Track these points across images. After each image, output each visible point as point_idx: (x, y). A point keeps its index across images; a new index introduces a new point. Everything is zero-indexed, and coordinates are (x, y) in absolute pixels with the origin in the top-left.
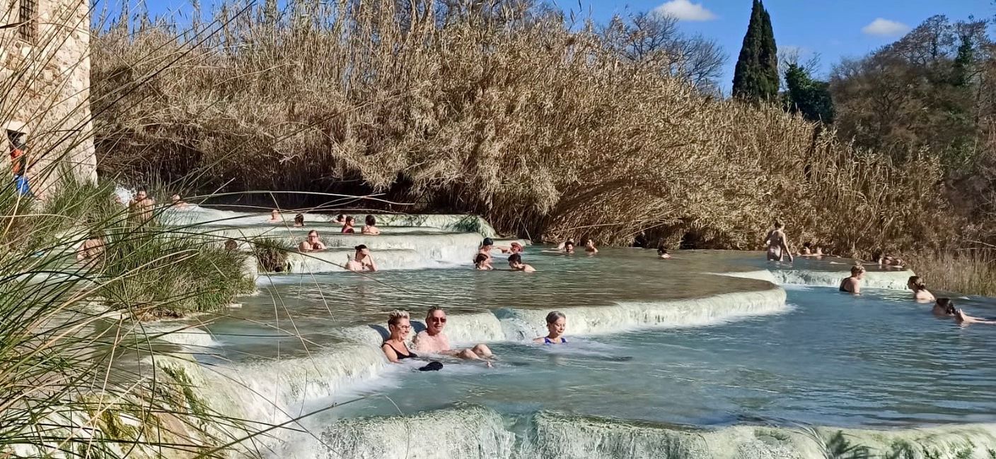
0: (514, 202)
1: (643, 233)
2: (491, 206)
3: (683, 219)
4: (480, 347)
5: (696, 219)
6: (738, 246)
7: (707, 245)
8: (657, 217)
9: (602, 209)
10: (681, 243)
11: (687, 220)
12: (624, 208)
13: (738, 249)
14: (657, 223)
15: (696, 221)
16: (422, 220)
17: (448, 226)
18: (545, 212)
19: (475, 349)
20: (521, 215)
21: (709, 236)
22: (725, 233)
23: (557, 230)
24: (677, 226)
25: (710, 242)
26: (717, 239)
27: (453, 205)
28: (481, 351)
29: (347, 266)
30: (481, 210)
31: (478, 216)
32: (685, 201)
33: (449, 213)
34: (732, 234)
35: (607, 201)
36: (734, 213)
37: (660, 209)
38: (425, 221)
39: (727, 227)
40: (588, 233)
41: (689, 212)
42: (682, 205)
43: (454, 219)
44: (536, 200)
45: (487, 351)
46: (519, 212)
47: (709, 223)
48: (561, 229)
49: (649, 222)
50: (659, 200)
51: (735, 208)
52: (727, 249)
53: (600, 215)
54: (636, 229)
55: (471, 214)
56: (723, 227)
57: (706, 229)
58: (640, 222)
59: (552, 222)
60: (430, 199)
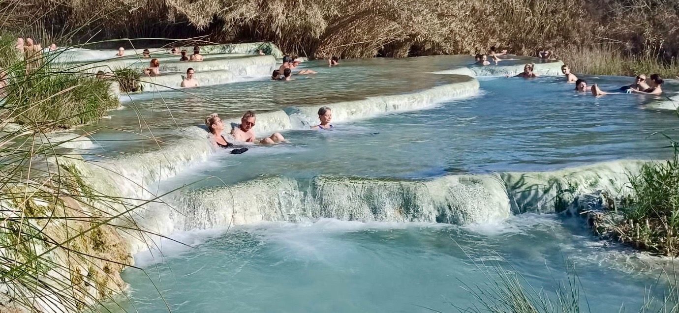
0: (295, 31)
1: (383, 48)
2: (280, 35)
3: (410, 35)
4: (275, 135)
5: (419, 34)
6: (447, 52)
7: (427, 53)
8: (392, 35)
9: (355, 32)
10: (409, 53)
11: (413, 36)
12: (370, 30)
13: (447, 54)
14: (392, 40)
15: (419, 36)
16: (232, 49)
17: (250, 52)
18: (318, 37)
19: (272, 137)
20: (300, 40)
21: (428, 46)
22: (438, 43)
23: (324, 49)
24: (406, 40)
25: (429, 50)
26: (433, 48)
27: (253, 36)
28: (277, 137)
29: (182, 85)
30: (273, 38)
31: (271, 43)
32: (411, 22)
33: (250, 42)
34: (443, 44)
35: (358, 26)
36: (444, 29)
37: (394, 30)
38: (234, 49)
39: (440, 39)
40: (346, 50)
41: (413, 30)
42: (409, 26)
43: (253, 46)
44: (310, 29)
45: (281, 138)
46: (298, 37)
47: (427, 37)
48: (327, 48)
49: (387, 39)
50: (394, 23)
51: (445, 26)
52: (439, 54)
53: (353, 36)
54: (378, 45)
55: (266, 42)
56: (437, 39)
57: (425, 42)
58: (380, 40)
59: (321, 44)
60: (237, 32)
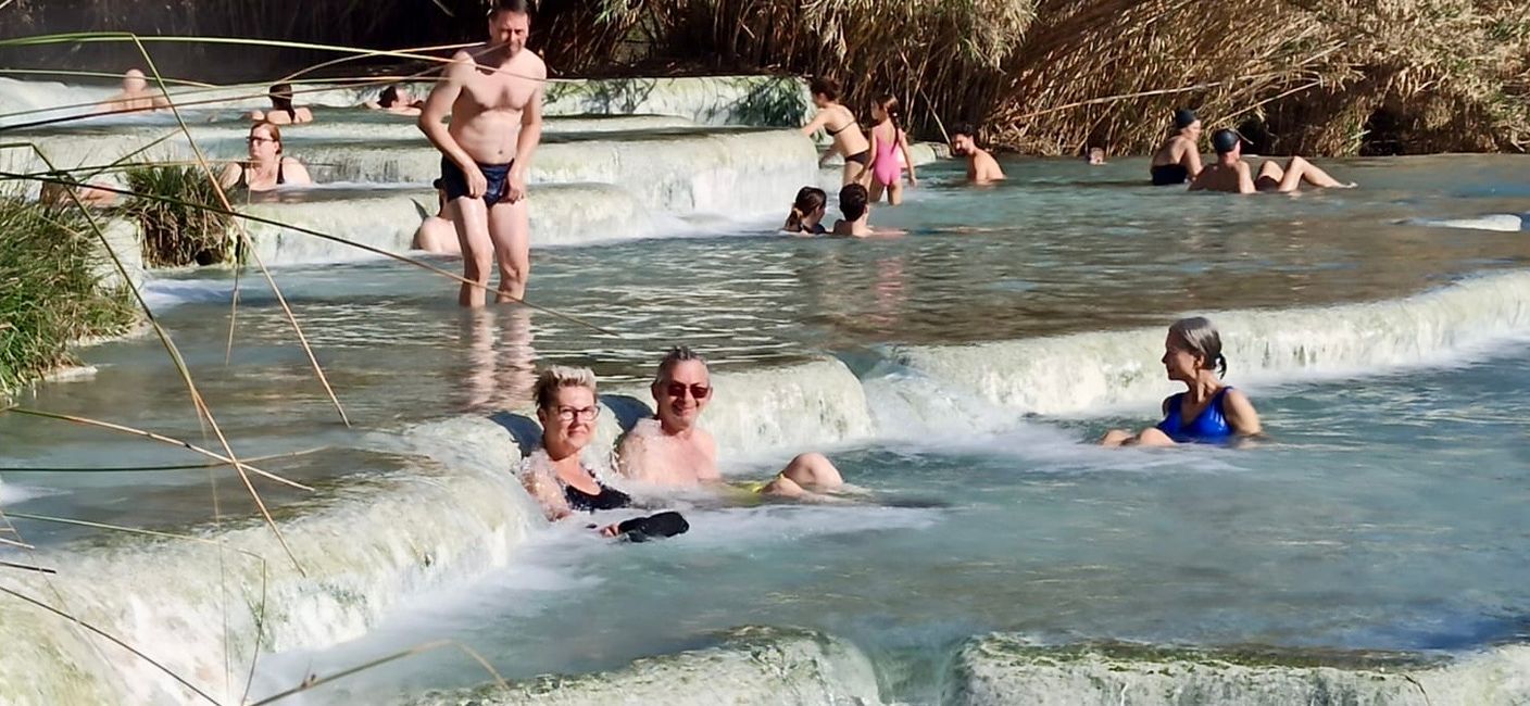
0: (899, 34)
1: (1260, 114)
2: (842, 51)
3: (1366, 69)
4: (806, 461)
5: (1402, 68)
6: (1514, 141)
7: (1433, 142)
8: (1297, 65)
9: (1146, 47)
10: (1365, 138)
11: (1378, 73)
12: (1208, 43)
13: (1512, 149)
14: (1296, 84)
15: (1403, 74)
16: (638, 98)
17: (711, 113)
18: (996, 60)
19: (791, 469)
20: (921, 72)
21: (1439, 117)
22: (1479, 106)
23: (1021, 112)
24: (1355, 88)
25: (1441, 132)
26: (1457, 123)
27: (723, 47)
28: (811, 471)
29: (418, 241)
30: (807, 58)
31: (799, 80)
32: (1372, 17)
33: (713, 73)
34: (1497, 108)
35: (1161, 22)
36: (1502, 50)
37: (1304, 44)
38: (645, 98)
39: (1485, 88)
40: (1108, 119)
41: (1381, 49)
42: (1363, 31)
43: (728, 91)
44: (965, 28)
45: (830, 475)
46: (915, 60)
47: (1436, 78)
48: (1032, 109)
49: (1274, 81)
50: (1303, 17)
51: (1504, 37)
52: (1483, 150)
53: (1141, 64)
54: (1240, 103)
55: (779, 74)
56: (1474, 89)
57: (1428, 95)
58: (1250, 82)
59: (1007, 91)
60: (657, 31)
